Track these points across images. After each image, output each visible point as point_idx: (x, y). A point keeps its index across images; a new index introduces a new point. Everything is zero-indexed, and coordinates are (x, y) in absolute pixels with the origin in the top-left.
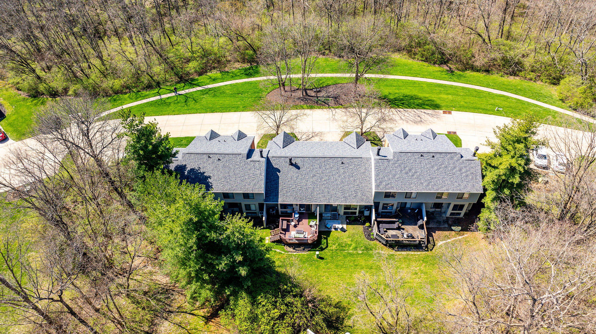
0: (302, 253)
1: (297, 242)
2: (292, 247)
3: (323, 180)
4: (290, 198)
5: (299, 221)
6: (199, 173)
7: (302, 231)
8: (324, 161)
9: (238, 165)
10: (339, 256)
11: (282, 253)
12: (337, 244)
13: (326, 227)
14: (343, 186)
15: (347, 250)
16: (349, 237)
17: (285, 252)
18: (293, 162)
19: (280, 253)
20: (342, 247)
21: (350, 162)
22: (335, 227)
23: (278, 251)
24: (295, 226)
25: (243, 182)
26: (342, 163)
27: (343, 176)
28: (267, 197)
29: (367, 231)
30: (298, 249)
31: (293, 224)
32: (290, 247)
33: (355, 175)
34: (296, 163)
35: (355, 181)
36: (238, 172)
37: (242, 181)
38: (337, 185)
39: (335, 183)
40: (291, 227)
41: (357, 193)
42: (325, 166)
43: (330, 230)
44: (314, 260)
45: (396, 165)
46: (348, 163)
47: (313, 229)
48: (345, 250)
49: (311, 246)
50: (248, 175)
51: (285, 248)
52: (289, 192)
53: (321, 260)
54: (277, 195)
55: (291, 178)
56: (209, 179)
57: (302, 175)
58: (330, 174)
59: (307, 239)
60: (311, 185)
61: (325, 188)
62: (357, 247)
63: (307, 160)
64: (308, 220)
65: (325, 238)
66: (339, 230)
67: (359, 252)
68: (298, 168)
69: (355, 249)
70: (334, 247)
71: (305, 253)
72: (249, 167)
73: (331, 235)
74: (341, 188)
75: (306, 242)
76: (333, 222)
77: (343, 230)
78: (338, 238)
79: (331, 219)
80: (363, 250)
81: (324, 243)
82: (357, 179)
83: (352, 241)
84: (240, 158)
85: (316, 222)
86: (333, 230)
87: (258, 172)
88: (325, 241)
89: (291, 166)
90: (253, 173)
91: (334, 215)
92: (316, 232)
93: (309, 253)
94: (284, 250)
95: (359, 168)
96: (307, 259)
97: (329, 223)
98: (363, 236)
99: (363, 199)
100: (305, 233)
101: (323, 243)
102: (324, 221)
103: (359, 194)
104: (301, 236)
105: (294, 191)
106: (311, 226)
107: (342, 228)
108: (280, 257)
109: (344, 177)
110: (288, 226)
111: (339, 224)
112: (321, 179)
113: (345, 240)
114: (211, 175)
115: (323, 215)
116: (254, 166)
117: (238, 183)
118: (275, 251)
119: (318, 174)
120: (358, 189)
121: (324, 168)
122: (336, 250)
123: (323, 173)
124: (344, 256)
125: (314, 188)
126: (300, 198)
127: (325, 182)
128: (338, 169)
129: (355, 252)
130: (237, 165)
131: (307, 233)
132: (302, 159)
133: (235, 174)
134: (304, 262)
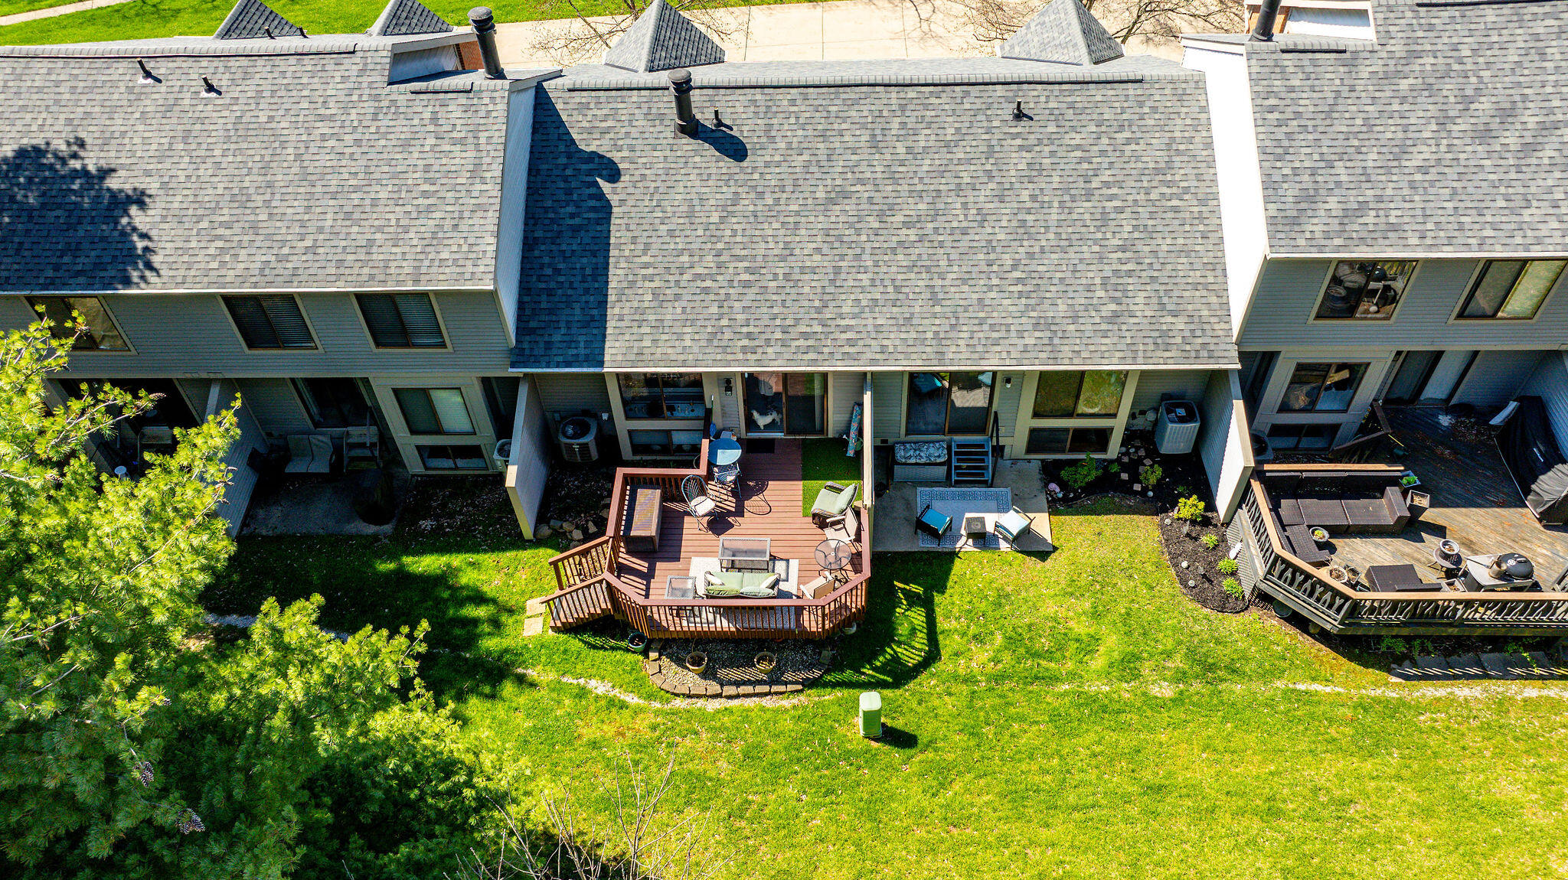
0: (766, 702)
1: (724, 625)
2: (696, 662)
3: (899, 218)
4: (680, 337)
5: (743, 491)
6: (75, 174)
7: (762, 552)
8: (903, 108)
9: (331, 118)
10: (1022, 719)
11: (623, 706)
12: (999, 640)
13: (922, 527)
14: (1031, 255)
15: (1073, 676)
16: (1072, 591)
17: (650, 697)
18: (704, 116)
19: (612, 703)
20: (1036, 655)
21: (1071, 106)
22: (976, 528)
23: (598, 687)
24: (718, 523)
25: (357, 223)
26: (1019, 115)
27: (1025, 196)
28: (532, 331)
29: (1190, 546)
30: (735, 674)
31: (703, 506)
32: (680, 662)
33: (1107, 184)
34: (720, 123)
35: (1104, 219)
36: (325, 160)
37: (348, 216)
38: (990, 247)
39: (981, 236)
40: (692, 530)
41: (1119, 294)
42: (908, 132)
43: (946, 547)
44: (847, 755)
45: (1404, 85)
46: (1058, 118)
47: (840, 538)
48: (1055, 679)
49: (827, 654)
50: (395, 176)
51: (651, 668)
52: (677, 297)
53: (897, 755)
54: (596, 322)
55: (691, 214)
56: (134, 210)
57: (761, 195)
58: (945, 184)
59: (794, 602)
60: (818, 250)
61: (910, 268)
62: (1136, 657)
63: (793, 102)
64: (800, 484)
65: (913, 600)
66: (1004, 545)
67: (1155, 691)
68: (735, 150)
69: (1128, 666)
70: (981, 656)
71: (786, 703)
72: (401, 129)
73: (953, 578)
74: (1014, 267)
75: (789, 624)
76: (963, 496)
77: (1029, 545)
78: (1002, 598)
79: (947, 482)
80: (1181, 677)
81: (913, 631)
82: (1120, 210)
83: (1096, 615)
84: (345, 79)
85: (857, 493)
86: (965, 545)
87: (462, 158)
88: (917, 616)
89: (686, 140)
90: (427, 168)
91: (966, 452)
92: (856, 559)
93: (810, 698)
94: (637, 686)
95: (1128, 142)
96: (794, 745)
97: (937, 505)
98: (1168, 583)
99: (1164, 334)
100: (780, 566)
101: (903, 630)
102: (907, 492)
103: (1140, 304)
104: (757, 585)
105: (706, 291)
106: (821, 521)
107: (1026, 532)
108: (610, 730)
109: (1033, 198)
110: (671, 523)
111: (1002, 509)
112: (881, 216)
113: (1050, 608)
114: (152, 186)
115: (900, 454)
116: (434, 120)
117: (320, 230)
118: (582, 693)
119: (862, 182)
120: (1130, 273)
121: (901, 149)
122: (999, 678)
123: (894, 179)
124: (1055, 716)
125: (837, 270)
126: (749, 336)
127: (912, 235)
128: (990, 152)
129: (1125, 690)
130: (322, 118)
131: (794, 564)
132: (758, 95)
133: (304, 176)
134: (774, 766)
